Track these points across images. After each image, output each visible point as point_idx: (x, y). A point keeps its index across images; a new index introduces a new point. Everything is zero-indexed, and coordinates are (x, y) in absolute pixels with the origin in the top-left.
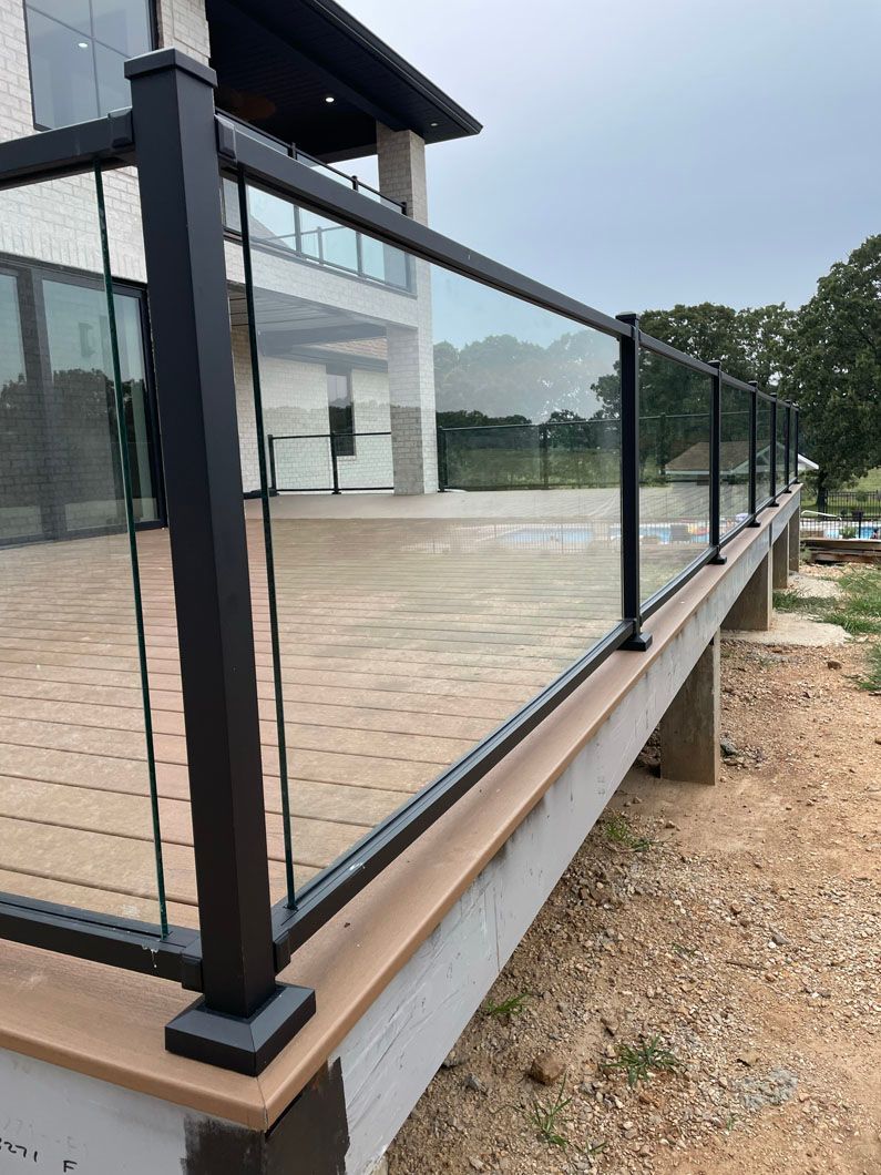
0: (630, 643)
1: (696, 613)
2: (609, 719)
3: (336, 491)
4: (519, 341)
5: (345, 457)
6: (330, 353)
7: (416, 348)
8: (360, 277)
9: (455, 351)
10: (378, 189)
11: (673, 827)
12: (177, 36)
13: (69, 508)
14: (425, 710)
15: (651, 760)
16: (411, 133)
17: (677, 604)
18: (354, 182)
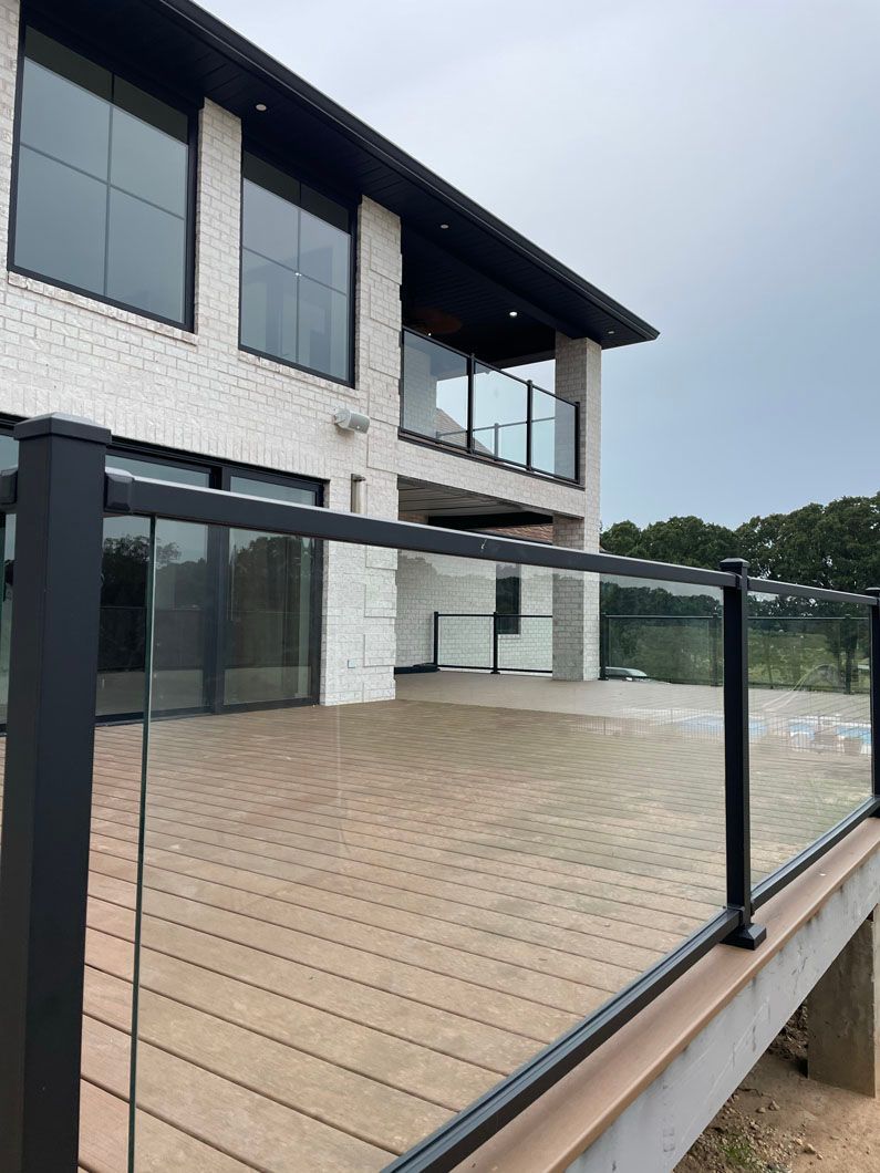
0: (736, 935)
1: (841, 887)
2: (685, 1050)
3: (495, 670)
4: (705, 523)
5: (509, 636)
7: (582, 537)
8: (529, 470)
9: (637, 531)
10: (554, 392)
11: (812, 1152)
12: (373, 267)
13: (230, 674)
14: (545, 943)
15: (798, 1047)
16: (589, 340)
17: (816, 875)
18: (529, 385)
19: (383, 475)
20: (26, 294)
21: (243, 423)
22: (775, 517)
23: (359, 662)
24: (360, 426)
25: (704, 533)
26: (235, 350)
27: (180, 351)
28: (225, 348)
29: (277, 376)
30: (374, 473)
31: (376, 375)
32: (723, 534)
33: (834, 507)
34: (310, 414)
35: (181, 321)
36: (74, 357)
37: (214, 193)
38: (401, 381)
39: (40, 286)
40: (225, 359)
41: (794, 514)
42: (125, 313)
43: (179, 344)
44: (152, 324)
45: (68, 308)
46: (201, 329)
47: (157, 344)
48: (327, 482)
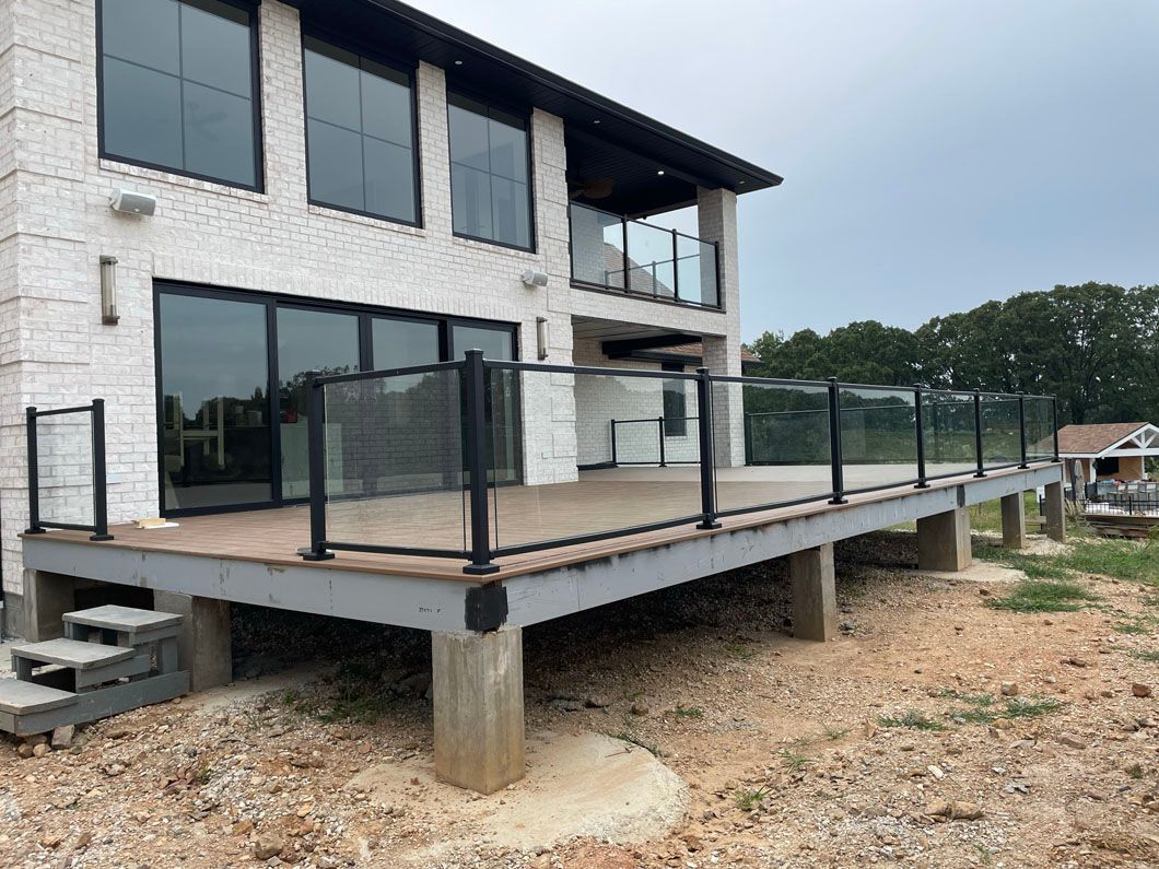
3: (663, 464)
5: (677, 438)
6: (662, 354)
8: (677, 301)
10: (697, 237)
12: (544, 161)
16: (723, 190)
18: (674, 233)
19: (560, 315)
20: (320, 218)
21: (459, 287)
22: (954, 317)
23: (550, 455)
24: (541, 281)
25: (883, 337)
26: (450, 237)
27: (414, 242)
28: (443, 236)
29: (480, 252)
30: (554, 315)
31: (551, 241)
32: (903, 336)
33: (1012, 303)
34: (505, 276)
35: (413, 221)
36: (350, 255)
37: (430, 128)
38: (570, 244)
39: (327, 211)
40: (443, 244)
41: (973, 312)
42: (379, 221)
43: (414, 238)
44: (396, 227)
45: (345, 223)
46: (428, 225)
47: (399, 240)
48: (519, 324)
